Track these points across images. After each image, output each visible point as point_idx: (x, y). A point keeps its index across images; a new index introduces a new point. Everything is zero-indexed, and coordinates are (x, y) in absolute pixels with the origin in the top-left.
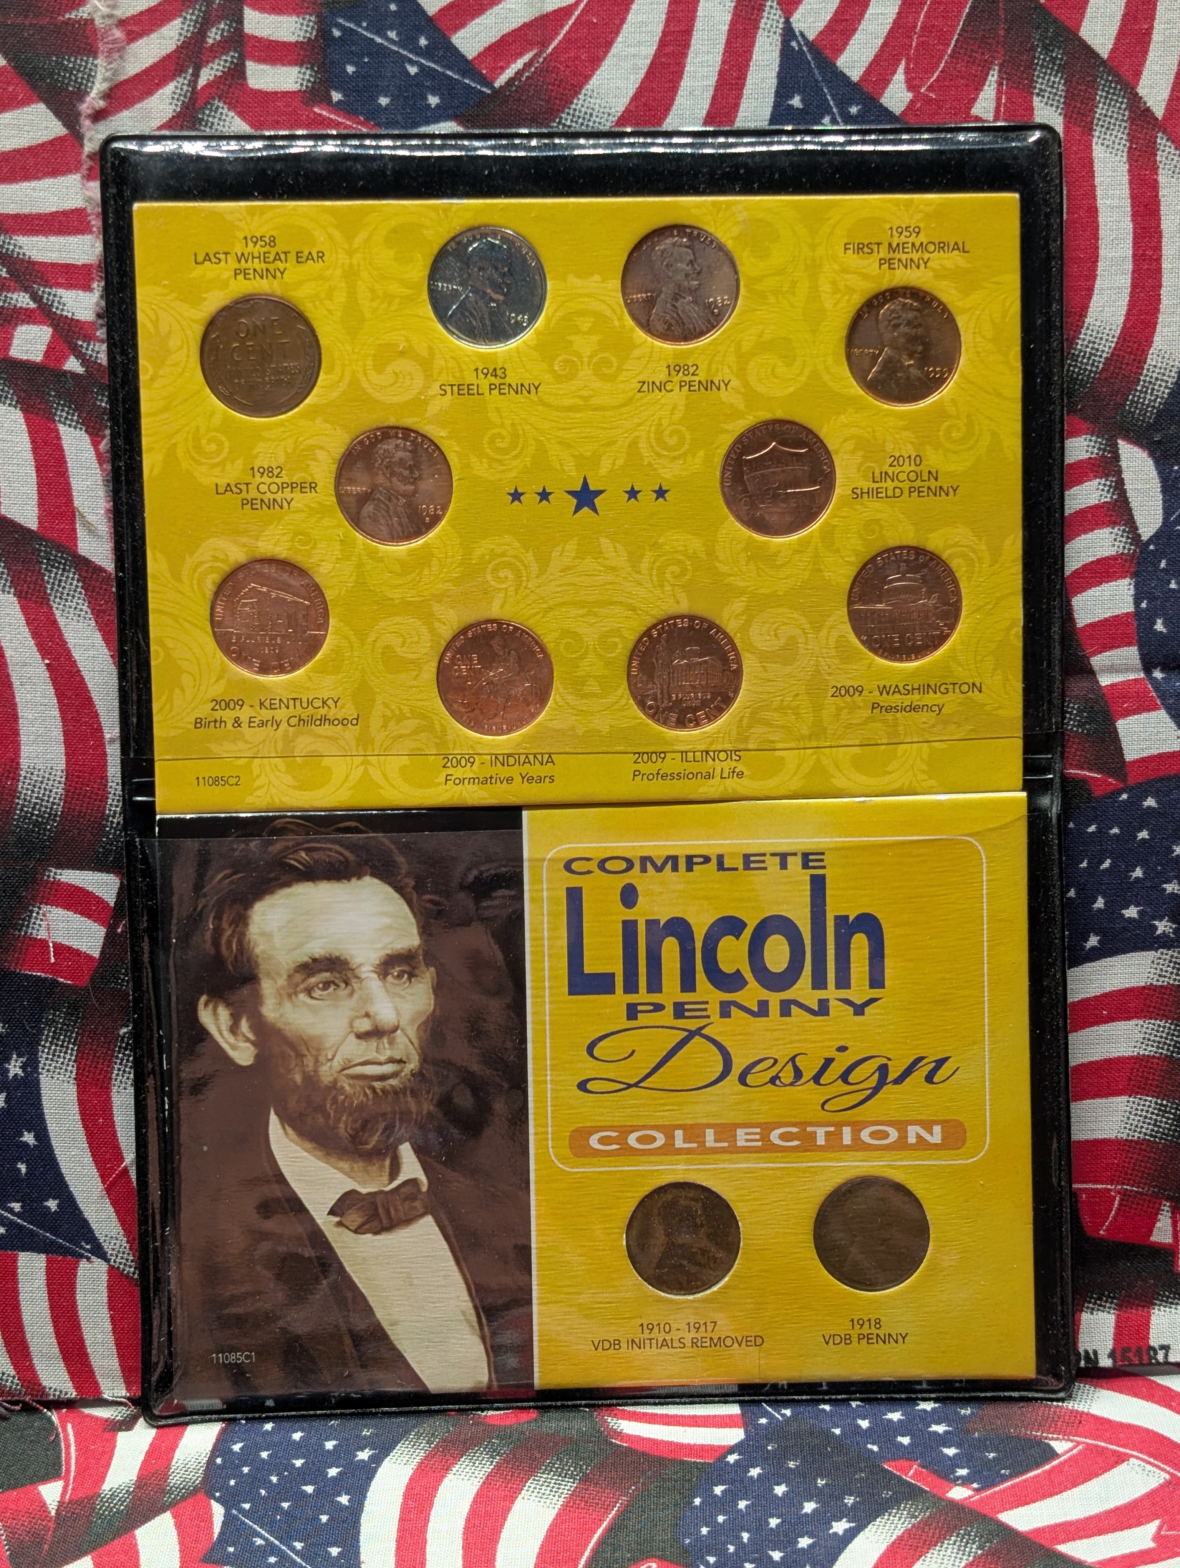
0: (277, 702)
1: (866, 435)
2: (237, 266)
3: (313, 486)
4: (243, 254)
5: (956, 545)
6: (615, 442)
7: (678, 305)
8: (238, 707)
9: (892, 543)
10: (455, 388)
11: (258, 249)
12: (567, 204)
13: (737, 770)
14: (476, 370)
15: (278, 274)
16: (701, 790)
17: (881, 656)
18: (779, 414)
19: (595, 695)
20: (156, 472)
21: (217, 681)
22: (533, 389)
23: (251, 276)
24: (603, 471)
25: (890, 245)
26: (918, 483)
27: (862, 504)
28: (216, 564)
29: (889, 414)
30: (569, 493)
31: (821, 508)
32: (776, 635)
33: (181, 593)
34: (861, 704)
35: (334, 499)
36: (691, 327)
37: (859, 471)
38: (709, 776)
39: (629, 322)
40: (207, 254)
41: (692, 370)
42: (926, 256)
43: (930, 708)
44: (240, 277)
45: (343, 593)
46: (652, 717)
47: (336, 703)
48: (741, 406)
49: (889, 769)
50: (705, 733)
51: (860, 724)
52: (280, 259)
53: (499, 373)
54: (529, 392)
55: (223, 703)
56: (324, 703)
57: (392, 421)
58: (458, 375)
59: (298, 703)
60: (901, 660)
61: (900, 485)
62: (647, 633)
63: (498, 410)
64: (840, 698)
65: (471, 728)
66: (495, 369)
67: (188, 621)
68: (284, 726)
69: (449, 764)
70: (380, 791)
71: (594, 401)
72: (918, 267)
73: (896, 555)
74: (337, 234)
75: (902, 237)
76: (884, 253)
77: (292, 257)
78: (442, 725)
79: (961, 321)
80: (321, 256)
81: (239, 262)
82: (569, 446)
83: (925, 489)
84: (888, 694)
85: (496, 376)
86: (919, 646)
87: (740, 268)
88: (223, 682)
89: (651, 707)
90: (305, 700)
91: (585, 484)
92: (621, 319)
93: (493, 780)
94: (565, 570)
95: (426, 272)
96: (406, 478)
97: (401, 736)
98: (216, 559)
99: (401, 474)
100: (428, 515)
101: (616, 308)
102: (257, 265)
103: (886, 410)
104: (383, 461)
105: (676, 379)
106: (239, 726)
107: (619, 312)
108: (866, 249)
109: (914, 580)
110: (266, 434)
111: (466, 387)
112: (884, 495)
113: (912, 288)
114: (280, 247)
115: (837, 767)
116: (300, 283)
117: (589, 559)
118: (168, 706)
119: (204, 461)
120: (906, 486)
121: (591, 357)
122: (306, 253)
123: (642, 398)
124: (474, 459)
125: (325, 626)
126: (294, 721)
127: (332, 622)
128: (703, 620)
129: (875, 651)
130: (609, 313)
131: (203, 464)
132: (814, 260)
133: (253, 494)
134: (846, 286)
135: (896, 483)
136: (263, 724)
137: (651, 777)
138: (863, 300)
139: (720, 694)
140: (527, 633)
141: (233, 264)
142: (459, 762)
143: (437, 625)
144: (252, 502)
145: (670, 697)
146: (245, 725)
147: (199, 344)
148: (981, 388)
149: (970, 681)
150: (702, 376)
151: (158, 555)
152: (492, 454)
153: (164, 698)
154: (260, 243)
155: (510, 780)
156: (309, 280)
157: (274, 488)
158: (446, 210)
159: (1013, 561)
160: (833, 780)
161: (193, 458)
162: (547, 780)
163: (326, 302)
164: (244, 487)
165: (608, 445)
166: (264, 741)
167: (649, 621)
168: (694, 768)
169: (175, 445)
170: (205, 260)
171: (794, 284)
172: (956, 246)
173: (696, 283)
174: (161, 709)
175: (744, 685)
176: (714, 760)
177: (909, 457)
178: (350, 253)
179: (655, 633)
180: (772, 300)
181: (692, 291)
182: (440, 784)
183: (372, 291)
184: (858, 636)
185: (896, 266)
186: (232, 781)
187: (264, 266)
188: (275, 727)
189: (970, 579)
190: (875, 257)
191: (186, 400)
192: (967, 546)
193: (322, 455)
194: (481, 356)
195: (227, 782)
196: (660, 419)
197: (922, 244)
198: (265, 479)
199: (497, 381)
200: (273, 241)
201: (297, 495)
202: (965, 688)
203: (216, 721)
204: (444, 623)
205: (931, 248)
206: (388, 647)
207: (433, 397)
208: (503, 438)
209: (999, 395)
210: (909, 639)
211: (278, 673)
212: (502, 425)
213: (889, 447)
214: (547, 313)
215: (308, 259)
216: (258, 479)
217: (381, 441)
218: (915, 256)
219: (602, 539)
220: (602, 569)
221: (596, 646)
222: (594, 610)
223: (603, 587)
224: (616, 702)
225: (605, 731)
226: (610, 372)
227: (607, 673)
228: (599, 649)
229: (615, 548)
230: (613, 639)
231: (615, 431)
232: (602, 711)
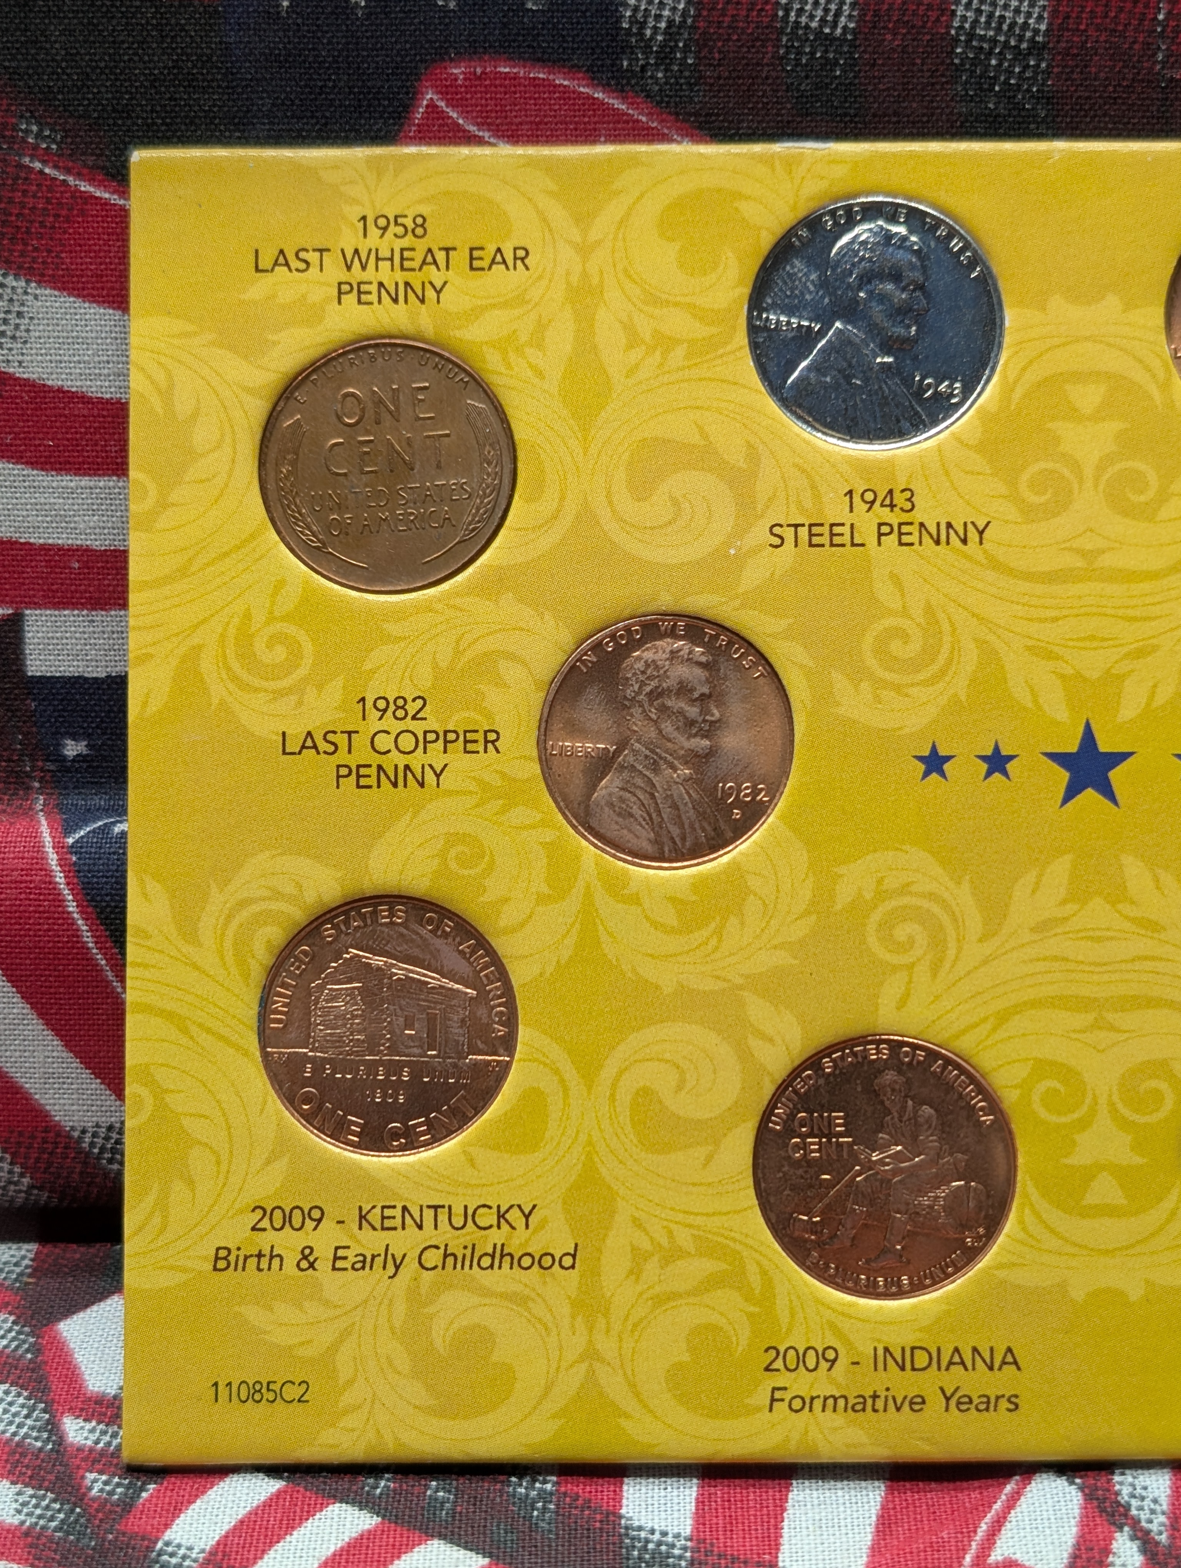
0: (398, 1212)
2: (344, 276)
3: (491, 739)
4: (356, 251)
6: (1155, 648)
8: (309, 1224)
10: (803, 532)
11: (387, 244)
12: (1048, 155)
14: (850, 492)
15: (431, 294)
19: (1111, 1211)
20: (153, 708)
21: (268, 1162)
22: (973, 535)
23: (374, 298)
24: (1128, 712)
28: (274, 906)
30: (1052, 756)
33: (196, 967)
35: (536, 769)
40: (282, 252)
44: (350, 299)
45: (550, 969)
47: (527, 1217)
52: (435, 262)
53: (900, 499)
54: (964, 541)
55: (278, 1214)
56: (501, 1216)
57: (666, 601)
58: (808, 504)
59: (443, 1216)
63: (896, 579)
65: (829, 1281)
66: (891, 492)
67: (209, 1031)
68: (410, 1267)
69: (779, 1364)
70: (622, 1421)
71: (1107, 561)
74: (557, 213)
77: (460, 258)
78: (764, 1273)
80: (522, 256)
81: (349, 268)
82: (1051, 656)
85: (892, 506)
88: (281, 1165)
90: (458, 1210)
91: (1089, 736)
92: (1163, 389)
93: (880, 1404)
94: (1042, 927)
95: (745, 291)
96: (692, 723)
97: (673, 1296)
98: (277, 895)
99: (681, 712)
100: (738, 803)
101: (1156, 364)
102: (386, 274)
104: (643, 684)
106: (312, 1265)
107: (1161, 375)
110: (392, 628)
111: (826, 530)
114: (436, 238)
116: (476, 313)
117: (1097, 902)
118: (157, 1220)
119: (256, 682)
121: (1100, 469)
122: (491, 249)
124: (840, 682)
125: (509, 1043)
126: (432, 1258)
127: (523, 1033)
130: (1139, 376)
131: (256, 690)
133: (362, 754)
136: (364, 1263)
140: (958, 1066)
141: (335, 272)
142: (801, 1359)
143: (754, 1043)
144: (358, 773)
146: (324, 1266)
147: (258, 437)
151: (153, 887)
152: (881, 673)
153: (151, 1199)
154: (393, 229)
155: (917, 1403)
156: (494, 306)
157: (407, 742)
158: (790, 163)
161: (235, 679)
162: (1004, 1404)
163: (529, 351)
164: (341, 740)
165: (1140, 653)
166: (366, 1301)
169: (198, 649)
170: (276, 263)
174: (140, 1229)
178: (584, 251)
182: (758, 1409)
183: (629, 328)
186: (292, 1392)
187: (400, 277)
188: (391, 1270)
191: (226, 554)
193: (512, 673)
194: (862, 466)
195: (279, 1395)
198: (389, 722)
199: (894, 518)
200: (421, 225)
201: (457, 759)
203: (260, 1255)
204: (771, 1040)
206: (645, 1093)
207: (755, 551)
208: (905, 637)
211: (402, 1148)
212: (905, 612)
214: (1004, 377)
215: (493, 262)
216: (374, 723)
217: (640, 644)
219: (1128, 860)
220: (1127, 925)
221: (1115, 1098)
222: (1110, 1016)
223: (1129, 966)
224: (1161, 1229)
225: (1135, 1293)
226: (1142, 498)
227: (1138, 1160)
228: (1120, 1106)
229: (1156, 880)
230: (1153, 1084)
231: (1153, 624)
232: (1127, 1248)
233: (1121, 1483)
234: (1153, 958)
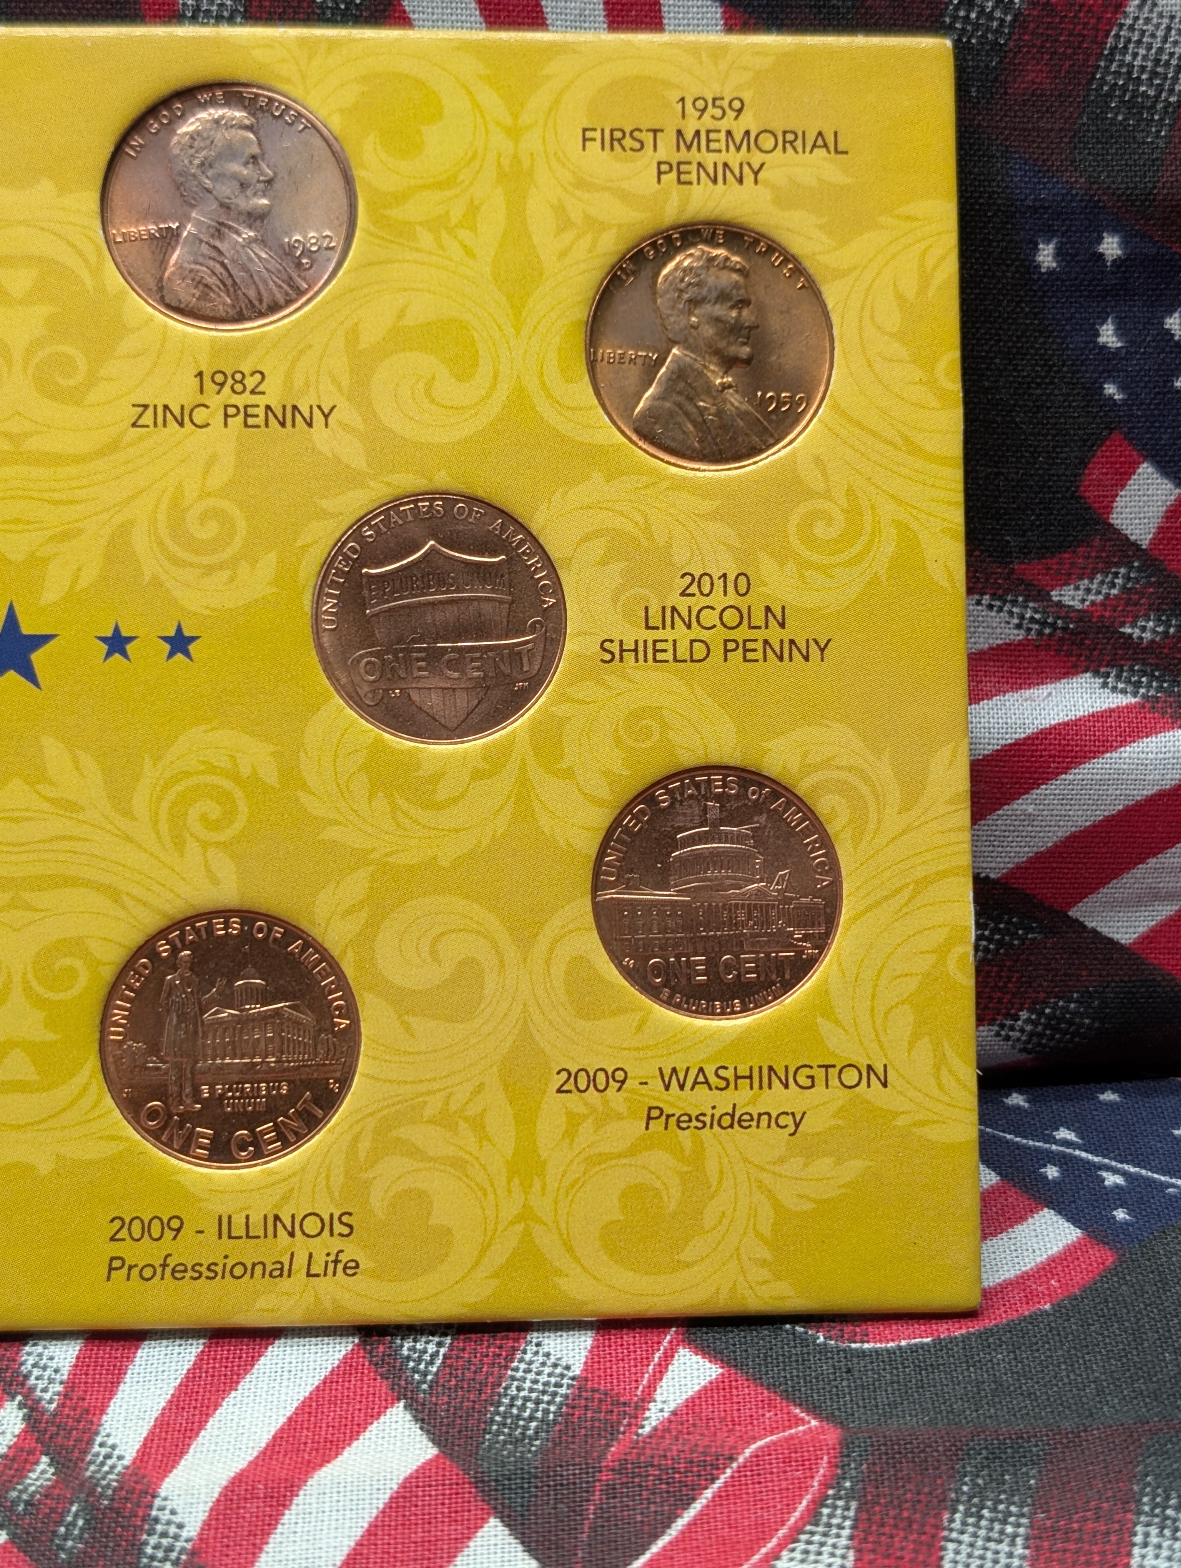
1: (630, 527)
5: (826, 764)
6: (80, 532)
7: (223, 246)
9: (688, 759)
13: (343, 1258)
16: (262, 1303)
17: (669, 1003)
18: (443, 480)
19: (22, 1087)
24: (51, 595)
25: (679, 133)
26: (740, 634)
27: (624, 677)
29: (678, 485)
31: (536, 683)
32: (434, 953)
34: (623, 1109)
36: (252, 293)
37: (615, 600)
38: (281, 1271)
39: (114, 278)
41: (250, 382)
42: (757, 159)
43: (773, 1120)
46: (155, 1135)
48: (359, 462)
49: (686, 1255)
50: (271, 1173)
51: (619, 1156)
60: (709, 1012)
61: (705, 635)
62: (147, 948)
64: (575, 1095)
71: (34, 444)
72: (740, 181)
73: (697, 786)
75: (706, 116)
76: (666, 149)
79: (832, 294)
83: (759, 646)
84: (682, 1087)
86: (750, 982)
87: (358, 173)
89: (153, 1114)
91: (11, 618)
92: (97, 272)
101: (87, 250)
103: (673, 477)
105: (216, 400)
107: (93, 259)
108: (628, 142)
109: (739, 838)
112: (669, 656)
113: (727, 224)
115: (570, 1250)
117: (17, 783)
120: (716, 637)
121: (30, 352)
123: (141, 439)
128: (272, 920)
129: (653, 992)
130: (71, 260)
132: (516, 159)
134: (587, 217)
135: (696, 632)
137: (148, 1273)
138: (622, 247)
139: (308, 1084)
145: (197, 1091)
148: (875, 434)
149: (863, 1063)
150: (273, 394)
159: (951, 802)
160: (561, 1282)
165: (64, 536)
167: (151, 922)
168: (248, 1251)
171: (473, 209)
172: (820, 141)
173: (265, 201)
175: (363, 1065)
176: (292, 1234)
177: (725, 576)
179: (164, 949)
180: (426, 239)
181: (255, 218)
184: (616, 958)
185: (693, 177)
189: (857, 841)
190: (648, 159)
192: (850, 769)
196: (180, 487)
197: (747, 133)
202: (850, 1077)
205: (767, 142)
209: (915, 450)
210: (728, 967)
213: (681, 557)
218: (734, 158)
219: (47, 741)
220: (45, 806)
221: (30, 976)
222: (27, 896)
223: (47, 846)
224: (72, 1104)
225: (45, 1168)
226: (71, 382)
227: (51, 1036)
228: (34, 983)
229: (76, 761)
230: (68, 961)
231: (79, 507)
232: (39, 1123)
233: (29, 1354)
234: (70, 838)
